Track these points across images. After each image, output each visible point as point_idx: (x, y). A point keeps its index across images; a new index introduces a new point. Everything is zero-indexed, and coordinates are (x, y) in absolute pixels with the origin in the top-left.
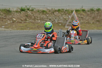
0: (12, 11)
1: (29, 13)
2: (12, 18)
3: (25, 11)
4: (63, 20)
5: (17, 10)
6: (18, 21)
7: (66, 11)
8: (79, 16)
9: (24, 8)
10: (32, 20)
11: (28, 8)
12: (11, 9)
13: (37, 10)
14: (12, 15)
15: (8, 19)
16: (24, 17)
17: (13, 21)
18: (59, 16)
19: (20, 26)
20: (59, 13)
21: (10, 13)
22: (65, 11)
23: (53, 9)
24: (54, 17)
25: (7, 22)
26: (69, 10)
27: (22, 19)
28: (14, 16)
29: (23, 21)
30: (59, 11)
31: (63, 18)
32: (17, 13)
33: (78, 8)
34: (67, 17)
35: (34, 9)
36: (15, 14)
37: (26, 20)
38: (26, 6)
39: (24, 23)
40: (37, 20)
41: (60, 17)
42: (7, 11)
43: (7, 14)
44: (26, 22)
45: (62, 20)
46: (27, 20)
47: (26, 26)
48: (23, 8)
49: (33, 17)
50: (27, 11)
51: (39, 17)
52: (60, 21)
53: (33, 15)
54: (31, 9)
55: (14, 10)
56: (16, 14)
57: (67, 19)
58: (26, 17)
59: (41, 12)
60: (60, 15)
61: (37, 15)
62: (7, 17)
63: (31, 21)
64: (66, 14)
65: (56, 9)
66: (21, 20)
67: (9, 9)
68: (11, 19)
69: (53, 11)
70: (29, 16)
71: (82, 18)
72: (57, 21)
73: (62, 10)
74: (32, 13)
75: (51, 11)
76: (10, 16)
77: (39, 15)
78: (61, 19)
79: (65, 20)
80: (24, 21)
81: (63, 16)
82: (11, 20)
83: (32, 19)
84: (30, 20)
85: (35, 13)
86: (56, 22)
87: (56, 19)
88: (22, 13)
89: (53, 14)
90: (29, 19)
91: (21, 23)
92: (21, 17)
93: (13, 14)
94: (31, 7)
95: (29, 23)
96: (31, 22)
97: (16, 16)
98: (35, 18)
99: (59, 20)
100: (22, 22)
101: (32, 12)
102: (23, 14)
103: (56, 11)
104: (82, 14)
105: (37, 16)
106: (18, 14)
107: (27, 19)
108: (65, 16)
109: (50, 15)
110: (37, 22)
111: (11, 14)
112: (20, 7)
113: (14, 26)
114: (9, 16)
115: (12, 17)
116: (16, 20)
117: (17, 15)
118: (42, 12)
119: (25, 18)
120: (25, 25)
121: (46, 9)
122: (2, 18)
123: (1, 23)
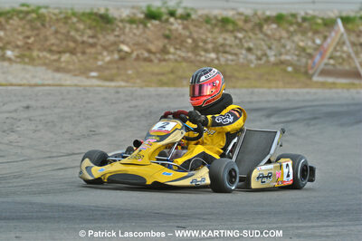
0: (116, 19)
1: (176, 25)
2: (115, 44)
3: (160, 21)
4: (297, 53)
5: (134, 15)
6: (138, 55)
7: (304, 19)
9: (159, 8)
10: (188, 52)
11: (171, 9)
12: (113, 13)
13: (201, 17)
14: (116, 33)
15: (105, 48)
16: (157, 39)
17: (122, 54)
18: (281, 38)
19: (153, 74)
20: (279, 26)
21: (108, 26)
22: (300, 20)
23: (259, 13)
24: (263, 40)
25: (100, 57)
26: (314, 17)
27: (153, 48)
28: (122, 38)
29: (154, 53)
30: (279, 19)
31: (293, 46)
32: (134, 26)
33: (348, 11)
34: (310, 43)
35: (192, 12)
36: (127, 30)
37: (164, 51)
38: (165, 2)
39: (160, 60)
40: (202, 53)
41: (283, 41)
42: (98, 18)
43: (98, 28)
44: (167, 57)
45: (292, 51)
46: (168, 53)
47: (172, 72)
48: (152, 9)
49: (190, 41)
50: (167, 20)
51: (212, 42)
52: (284, 57)
53: (191, 33)
54: (179, 12)
55: (124, 15)
56: (131, 28)
57: (309, 51)
58: (166, 41)
59: (216, 25)
60: (284, 34)
61: (201, 33)
62: (99, 39)
63: (183, 54)
64: (304, 33)
65: (268, 13)
66: (149, 51)
67: (107, 10)
68: (112, 48)
69: (257, 21)
70: (176, 38)
72: (275, 55)
73: (290, 18)
74: (185, 28)
75: (251, 21)
76: (111, 38)
77: (210, 35)
78: (289, 51)
79: (303, 54)
80: (158, 56)
81: (296, 38)
82: (112, 52)
83: (185, 47)
84: (178, 52)
85: (196, 26)
86: (272, 59)
87: (270, 48)
88: (149, 25)
89: (257, 32)
90: (176, 49)
91: (148, 60)
92: (148, 40)
93: (120, 29)
94: (183, 5)
95: (176, 60)
96: (183, 58)
97: (131, 35)
98: (197, 46)
99: (281, 54)
100: (153, 57)
101: (185, 22)
102: (152, 28)
103: (267, 20)
105: (204, 37)
106: (138, 28)
107: (168, 46)
108: (303, 38)
109: (251, 34)
110: (206, 57)
111: (113, 30)
112: (144, 6)
113: (130, 72)
114: (104, 37)
115: (116, 39)
116: (132, 52)
117: (135, 34)
118: (220, 24)
119: (160, 44)
120: (169, 70)
121: (234, 12)
122: (83, 42)
123: (80, 61)
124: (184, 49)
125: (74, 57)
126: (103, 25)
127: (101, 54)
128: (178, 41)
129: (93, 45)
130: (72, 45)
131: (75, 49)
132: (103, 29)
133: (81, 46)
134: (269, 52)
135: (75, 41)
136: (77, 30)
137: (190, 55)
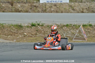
0: (23, 26)
1: (40, 28)
2: (23, 33)
3: (35, 27)
4: (71, 34)
5: (28, 25)
6: (29, 35)
7: (74, 26)
8: (86, 30)
9: (35, 23)
10: (42, 34)
11: (38, 23)
12: (23, 25)
13: (46, 25)
14: (23, 30)
16: (34, 31)
17: (24, 35)
18: (67, 30)
19: (30, 40)
20: (67, 28)
21: (21, 28)
22: (72, 26)
23: (62, 24)
24: (63, 31)
25: (18, 36)
26: (76, 25)
28: (25, 31)
29: (33, 35)
30: (67, 26)
31: (70, 32)
32: (28, 28)
33: (86, 23)
34: (75, 32)
35: (44, 24)
36: (26, 29)
37: (36, 34)
38: (36, 22)
39: (35, 37)
40: (46, 35)
41: (68, 31)
42: (19, 26)
43: (18, 29)
44: (37, 36)
45: (70, 34)
46: (37, 35)
48: (33, 24)
49: (43, 32)
50: (37, 26)
51: (49, 32)
53: (43, 29)
54: (41, 24)
55: (26, 25)
56: (27, 29)
57: (74, 34)
58: (37, 32)
60: (68, 29)
64: (73, 29)
65: (64, 24)
66: (32, 34)
67: (21, 24)
68: (22, 34)
69: (61, 26)
70: (39, 31)
71: (89, 32)
72: (65, 35)
73: (70, 25)
74: (42, 28)
75: (60, 26)
76: (22, 31)
77: (48, 30)
78: (69, 34)
79: (73, 35)
80: (34, 35)
81: (71, 31)
82: (22, 35)
84: (40, 34)
85: (45, 28)
87: (64, 33)
88: (32, 28)
89: (61, 29)
90: (39, 34)
91: (31, 37)
92: (32, 31)
93: (24, 29)
94: (41, 22)
95: (39, 37)
96: (41, 36)
97: (27, 30)
98: (45, 33)
99: (67, 35)
100: (33, 36)
101: (42, 27)
102: (33, 29)
103: (64, 26)
104: (89, 28)
105: (47, 30)
106: (29, 29)
107: (37, 33)
109: (59, 30)
111: (23, 29)
112: (31, 23)
113: (25, 40)
114: (20, 31)
115: (24, 31)
116: (27, 35)
117: (28, 30)
120: (35, 39)
121: (55, 24)
122: (14, 32)
123: (13, 37)
124: (41, 34)
125: (12, 36)
126: (20, 28)
127: (19, 35)
128: (40, 32)
129: (17, 33)
130: (11, 33)
131: (12, 34)
132: (20, 29)
133: (14, 33)
134: (64, 34)
135: (12, 32)
136: (13, 29)
137: (43, 35)
